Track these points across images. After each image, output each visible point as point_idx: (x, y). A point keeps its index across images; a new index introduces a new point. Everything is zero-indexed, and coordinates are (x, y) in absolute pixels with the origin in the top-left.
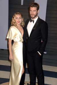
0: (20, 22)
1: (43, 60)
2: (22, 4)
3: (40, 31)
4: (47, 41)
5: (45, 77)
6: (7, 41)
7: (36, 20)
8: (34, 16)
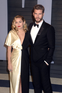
1: (51, 71)
2: (23, 7)
4: (54, 48)
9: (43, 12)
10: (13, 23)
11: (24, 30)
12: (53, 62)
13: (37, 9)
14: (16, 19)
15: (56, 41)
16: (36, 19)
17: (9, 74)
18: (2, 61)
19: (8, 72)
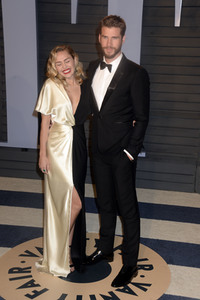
0: (72, 72)
2: (74, 21)
3: (129, 93)
5: (143, 221)
6: (36, 119)
7: (115, 63)
8: (112, 53)
9: (123, 33)
10: (49, 67)
11: (77, 78)
12: (142, 155)
13: (109, 26)
14: (55, 55)
15: (152, 104)
16: (106, 51)
17: (43, 179)
18: (26, 150)
19: (41, 175)
